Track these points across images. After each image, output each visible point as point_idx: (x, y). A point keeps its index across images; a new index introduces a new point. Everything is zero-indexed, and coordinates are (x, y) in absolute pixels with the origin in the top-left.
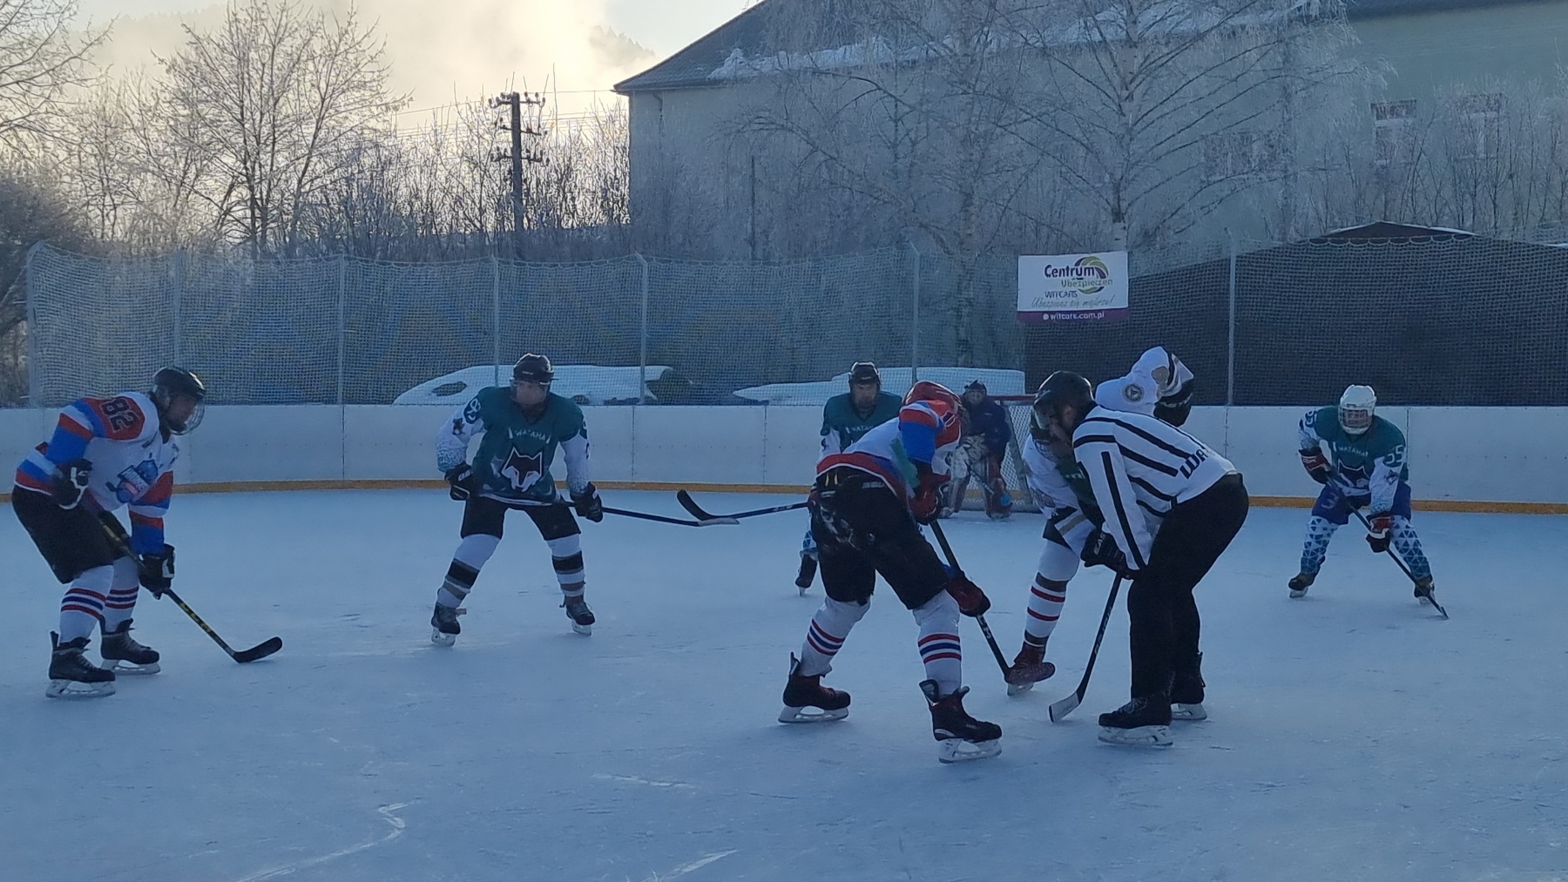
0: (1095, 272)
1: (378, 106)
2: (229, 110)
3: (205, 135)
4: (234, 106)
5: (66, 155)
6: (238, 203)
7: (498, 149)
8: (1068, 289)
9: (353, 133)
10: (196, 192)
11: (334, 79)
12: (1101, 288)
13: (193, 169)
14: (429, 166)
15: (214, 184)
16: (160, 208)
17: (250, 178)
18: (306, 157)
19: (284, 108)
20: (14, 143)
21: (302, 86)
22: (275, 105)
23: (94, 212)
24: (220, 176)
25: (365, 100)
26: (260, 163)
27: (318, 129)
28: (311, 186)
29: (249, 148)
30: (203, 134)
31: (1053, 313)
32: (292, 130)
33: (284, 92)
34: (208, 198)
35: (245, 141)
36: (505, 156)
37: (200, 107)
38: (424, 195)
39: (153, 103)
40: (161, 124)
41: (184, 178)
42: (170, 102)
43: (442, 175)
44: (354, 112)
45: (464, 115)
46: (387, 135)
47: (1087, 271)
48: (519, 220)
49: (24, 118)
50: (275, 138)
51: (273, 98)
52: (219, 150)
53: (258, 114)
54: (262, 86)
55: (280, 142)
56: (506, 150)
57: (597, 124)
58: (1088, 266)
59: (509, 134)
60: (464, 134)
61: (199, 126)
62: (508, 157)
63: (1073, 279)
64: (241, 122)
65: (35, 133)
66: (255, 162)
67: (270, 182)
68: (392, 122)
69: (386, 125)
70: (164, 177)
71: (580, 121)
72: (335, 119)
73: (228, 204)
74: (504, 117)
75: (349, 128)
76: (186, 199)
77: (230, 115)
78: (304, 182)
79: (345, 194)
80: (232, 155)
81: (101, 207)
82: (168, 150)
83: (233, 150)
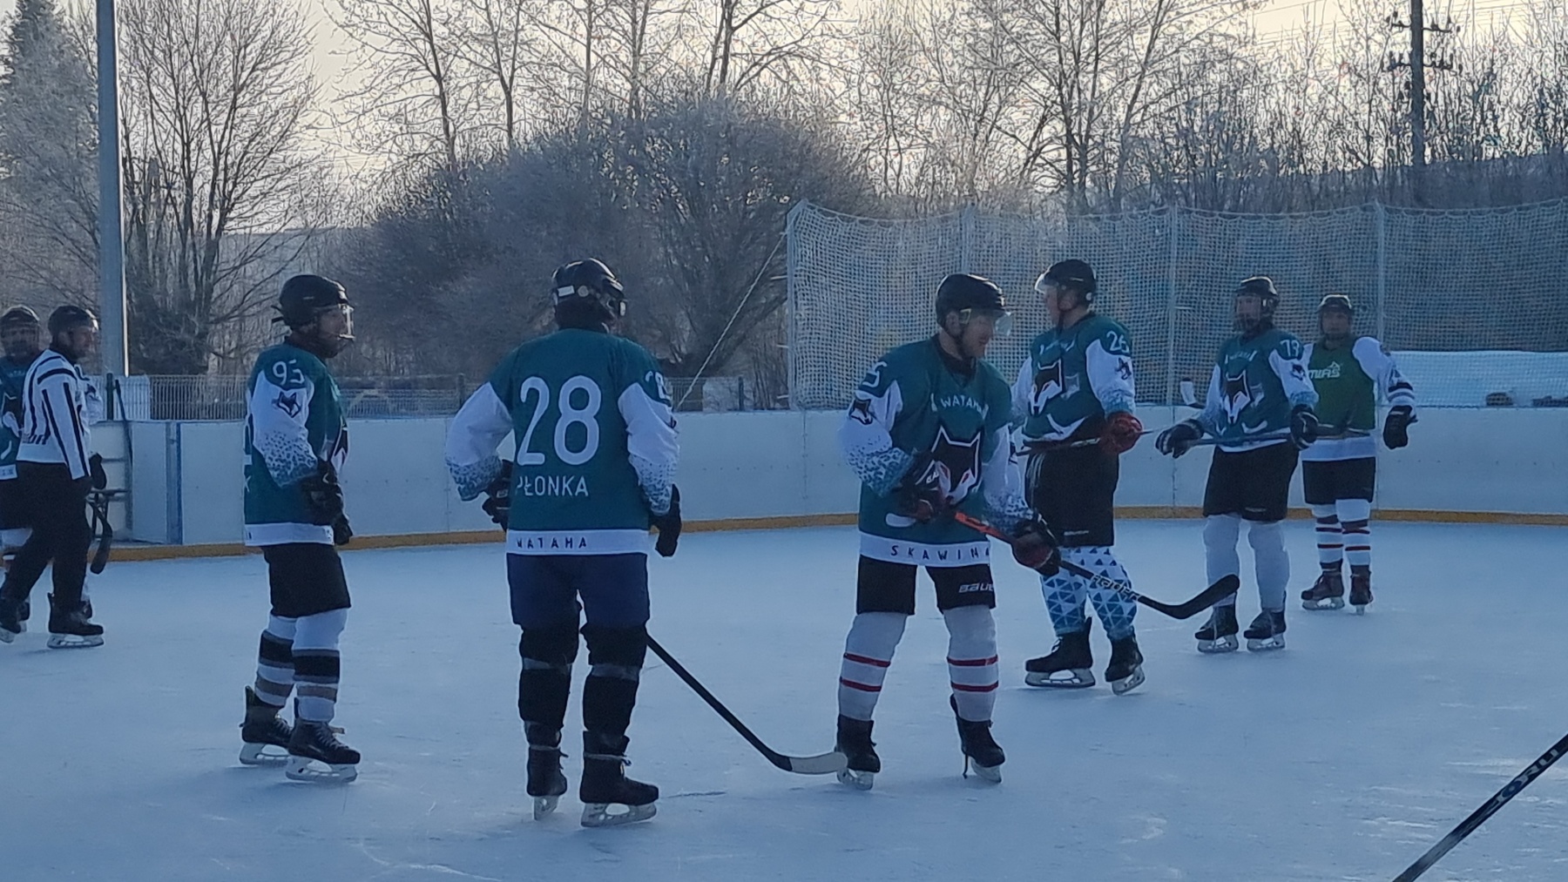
2: (1041, 21)
3: (1011, 53)
4: (1048, 14)
5: (844, 87)
6: (1051, 141)
7: (1391, 54)
9: (1199, 42)
10: (999, 128)
13: (995, 99)
14: (1297, 83)
15: (1020, 116)
16: (954, 151)
17: (1066, 108)
18: (1138, 77)
19: (1111, 13)
20: (784, 76)
22: (1099, 10)
23: (875, 159)
24: (1030, 107)
26: (1079, 89)
27: (1153, 39)
28: (1143, 115)
29: (1065, 67)
30: (1008, 52)
32: (1120, 43)
34: (1014, 136)
35: (1061, 60)
36: (1400, 64)
37: (1005, 18)
38: (1289, 120)
39: (948, 16)
40: (957, 43)
41: (984, 111)
42: (968, 14)
43: (1314, 90)
45: (1347, 10)
46: (1243, 43)
48: (1418, 153)
49: (795, 43)
50: (1097, 55)
52: (1028, 73)
53: (1077, 23)
55: (1106, 58)
56: (1401, 56)
57: (1531, 13)
59: (1407, 33)
60: (1344, 36)
61: (1005, 42)
62: (1405, 65)
64: (1056, 35)
65: (808, 62)
66: (1072, 87)
67: (1091, 112)
68: (1250, 25)
69: (1242, 29)
70: (960, 111)
71: (1507, 10)
72: (1175, 25)
73: (1039, 143)
74: (1401, 10)
75: (1194, 36)
76: (987, 137)
77: (1042, 27)
78: (1134, 111)
79: (1184, 124)
80: (1044, 79)
81: (884, 152)
82: (966, 75)
83: (1045, 72)
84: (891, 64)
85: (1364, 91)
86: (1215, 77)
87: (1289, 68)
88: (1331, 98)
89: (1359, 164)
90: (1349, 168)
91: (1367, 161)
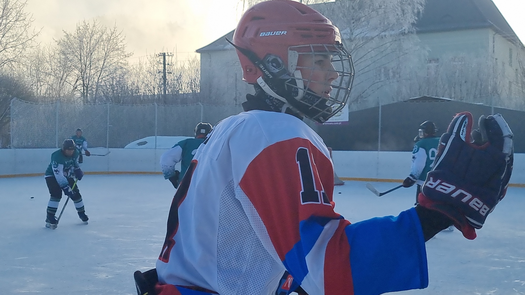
1: (123, 56)
4: (78, 55)
5: (26, 69)
6: (79, 85)
7: (159, 69)
9: (115, 64)
10: (66, 81)
11: (109, 47)
12: (340, 115)
13: (65, 74)
15: (72, 79)
16: (55, 86)
17: (83, 77)
18: (100, 71)
19: (94, 56)
20: (10, 66)
21: (99, 49)
23: (34, 88)
24: (74, 77)
25: (119, 54)
26: (86, 73)
27: (104, 63)
28: (102, 80)
29: (83, 68)
30: (68, 64)
32: (96, 63)
33: (94, 51)
34: (70, 83)
35: (82, 66)
37: (68, 56)
38: (136, 83)
39: (53, 54)
40: (56, 61)
41: (62, 77)
42: (59, 54)
43: (141, 76)
44: (115, 57)
45: (149, 59)
46: (125, 64)
48: (165, 92)
49: (14, 58)
50: (91, 66)
51: (90, 54)
52: (74, 69)
53: (86, 57)
54: (87, 49)
55: (93, 66)
56: (161, 70)
57: (189, 63)
59: (162, 65)
60: (148, 65)
61: (68, 61)
62: (162, 72)
64: (81, 60)
65: (17, 63)
66: (84, 73)
67: (89, 79)
68: (127, 61)
69: (125, 61)
70: (56, 77)
71: (184, 61)
72: (109, 60)
73: (76, 85)
74: (161, 60)
75: (114, 62)
76: (63, 84)
77: (77, 58)
78: (99, 79)
79: (111, 83)
80: (77, 70)
81: (37, 86)
82: (58, 68)
83: (78, 69)
84: (39, 64)
85: (153, 77)
86: (119, 72)
87: (136, 71)
88: (146, 79)
89: (152, 94)
90: (149, 94)
91: (153, 93)
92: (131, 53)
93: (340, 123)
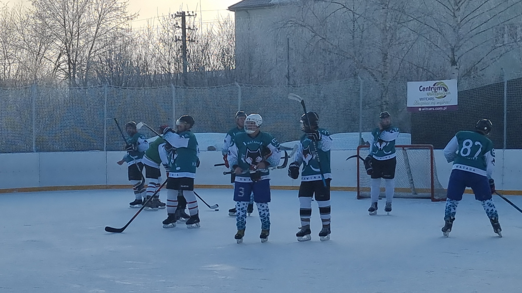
0: (443, 89)
1: (124, 18)
2: (59, 21)
3: (49, 32)
4: (61, 19)
6: (63, 62)
7: (176, 36)
8: (430, 97)
9: (113, 30)
10: (45, 57)
11: (105, 7)
12: (445, 96)
13: (44, 47)
14: (146, 45)
15: (52, 53)
16: (29, 64)
17: (68, 51)
18: (92, 41)
19: (83, 19)
21: (90, 10)
22: (79, 18)
24: (55, 50)
25: (118, 15)
26: (72, 44)
27: (97, 29)
28: (95, 54)
29: (67, 37)
30: (47, 32)
31: (423, 107)
32: (86, 30)
33: (82, 12)
34: (50, 60)
35: (66, 35)
36: (179, 40)
37: (46, 20)
38: (143, 57)
39: (26, 19)
40: (30, 28)
41: (39, 51)
42: (33, 18)
43: (151, 47)
44: (113, 21)
45: (161, 21)
46: (128, 31)
47: (439, 88)
48: (185, 69)
50: (79, 33)
51: (78, 16)
52: (55, 39)
53: (71, 23)
54: (73, 10)
55: (81, 35)
56: (179, 37)
57: (219, 25)
58: (439, 86)
59: (181, 30)
60: (161, 30)
61: (46, 28)
62: (180, 40)
63: (432, 92)
64: (64, 26)
66: (70, 44)
67: (77, 53)
68: (130, 25)
69: (127, 27)
70: (31, 51)
71: (212, 24)
72: (105, 24)
73: (59, 62)
74: (179, 22)
75: (111, 28)
76: (41, 60)
77: (59, 23)
78: (91, 52)
79: (109, 57)
80: (60, 41)
81: (4, 64)
82: (33, 39)
83: (61, 38)
84: (6, 34)
85: (167, 48)
86: (119, 42)
87: (143, 40)
88: (157, 50)
89: (166, 72)
90: (163, 73)
91: (168, 71)
92: (135, 14)
93: (445, 108)
